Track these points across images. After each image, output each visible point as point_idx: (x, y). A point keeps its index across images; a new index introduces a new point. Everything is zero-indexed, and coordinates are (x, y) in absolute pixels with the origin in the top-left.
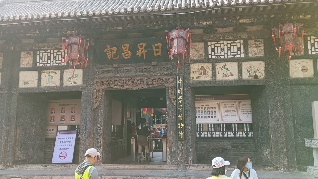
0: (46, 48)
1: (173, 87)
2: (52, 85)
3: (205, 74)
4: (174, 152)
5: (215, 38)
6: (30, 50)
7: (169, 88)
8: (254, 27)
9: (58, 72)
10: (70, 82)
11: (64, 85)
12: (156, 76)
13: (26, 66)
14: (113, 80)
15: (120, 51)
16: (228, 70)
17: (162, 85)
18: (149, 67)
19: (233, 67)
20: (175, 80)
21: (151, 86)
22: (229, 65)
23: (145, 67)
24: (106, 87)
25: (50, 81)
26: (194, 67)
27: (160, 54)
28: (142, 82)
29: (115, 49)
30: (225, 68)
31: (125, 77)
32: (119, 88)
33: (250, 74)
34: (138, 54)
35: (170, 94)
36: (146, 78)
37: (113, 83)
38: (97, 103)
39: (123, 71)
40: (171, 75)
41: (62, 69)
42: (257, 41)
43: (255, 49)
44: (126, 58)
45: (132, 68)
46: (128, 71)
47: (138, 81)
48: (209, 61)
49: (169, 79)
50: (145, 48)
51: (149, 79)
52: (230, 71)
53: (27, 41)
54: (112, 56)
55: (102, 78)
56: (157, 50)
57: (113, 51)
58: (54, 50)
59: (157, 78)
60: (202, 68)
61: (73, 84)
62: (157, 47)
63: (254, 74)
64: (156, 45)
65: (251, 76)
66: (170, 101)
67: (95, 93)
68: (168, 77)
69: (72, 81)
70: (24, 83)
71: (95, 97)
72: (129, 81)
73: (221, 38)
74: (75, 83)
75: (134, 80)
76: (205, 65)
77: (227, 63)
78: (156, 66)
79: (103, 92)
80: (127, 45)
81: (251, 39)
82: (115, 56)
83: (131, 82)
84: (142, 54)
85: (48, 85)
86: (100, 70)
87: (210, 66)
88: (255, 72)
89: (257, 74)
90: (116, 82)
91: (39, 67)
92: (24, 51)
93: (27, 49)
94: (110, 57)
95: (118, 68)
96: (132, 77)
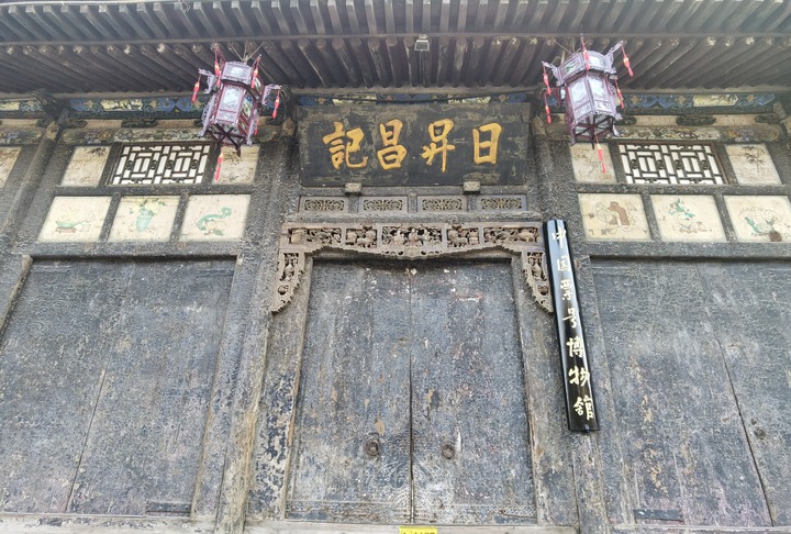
0: (151, 139)
1: (535, 254)
2: (146, 236)
3: (626, 221)
4: (557, 476)
7: (524, 257)
8: (731, 117)
9: (172, 202)
10: (203, 229)
11: (183, 239)
12: (479, 220)
13: (79, 184)
14: (344, 227)
15: (371, 144)
16: (691, 216)
17: (499, 248)
18: (455, 198)
19: (702, 208)
20: (540, 232)
21: (464, 249)
23: (442, 198)
24: (319, 247)
25: (142, 225)
26: (588, 202)
27: (491, 158)
28: (435, 235)
29: (357, 135)
30: (679, 209)
31: (382, 221)
32: (361, 250)
33: (755, 229)
34: (424, 155)
35: (529, 273)
36: (447, 226)
37: (343, 236)
40: (527, 220)
41: (183, 193)
42: (751, 149)
43: (749, 166)
46: (389, 206)
47: (421, 232)
49: (520, 230)
50: (450, 137)
51: (457, 229)
52: (696, 219)
53: (102, 124)
55: (308, 221)
56: (485, 144)
57: (351, 141)
58: (171, 145)
59: (481, 226)
60: (614, 206)
61: (214, 237)
62: (485, 136)
63: (769, 229)
64: (484, 128)
65: (761, 234)
67: (282, 264)
68: (517, 225)
69: (210, 226)
70: (61, 228)
71: (281, 274)
72: (393, 233)
74: (218, 232)
75: (410, 229)
76: (623, 200)
77: (681, 198)
78: (477, 193)
79: (306, 262)
80: (398, 125)
81: (733, 142)
82: (356, 156)
83: (399, 237)
84: (438, 157)
85: (131, 237)
86: (303, 200)
87: (636, 200)
88: (771, 223)
89: (777, 228)
90: (351, 234)
91: (116, 188)
92: (85, 144)
93: (97, 141)
94: (340, 161)
95: (359, 195)
96: (403, 221)
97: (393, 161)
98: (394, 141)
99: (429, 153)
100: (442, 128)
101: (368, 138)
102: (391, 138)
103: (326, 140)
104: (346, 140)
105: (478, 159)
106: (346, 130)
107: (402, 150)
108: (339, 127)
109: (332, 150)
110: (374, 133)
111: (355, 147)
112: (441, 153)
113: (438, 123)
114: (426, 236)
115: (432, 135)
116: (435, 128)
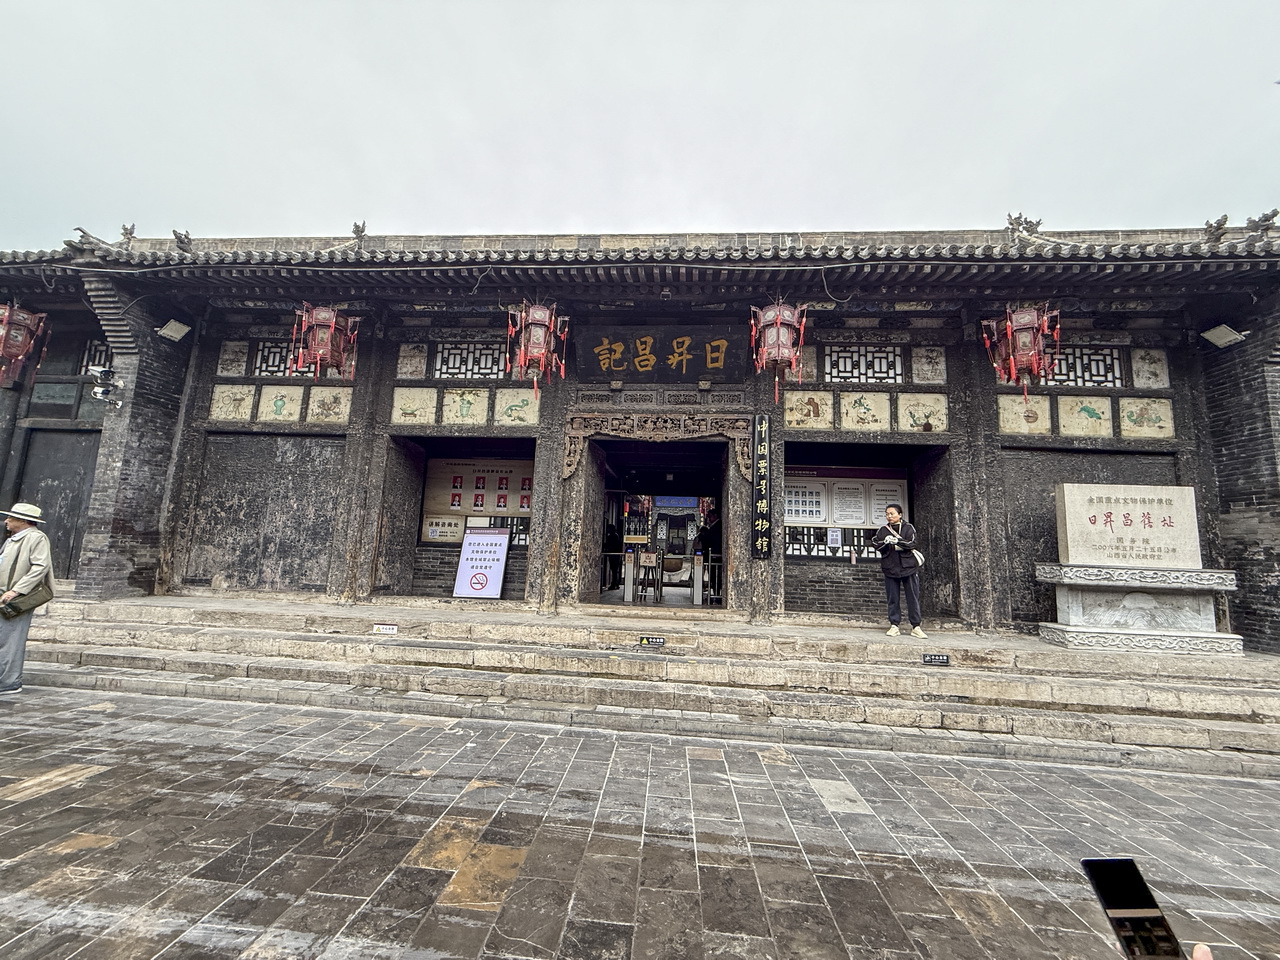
0: (459, 339)
1: (745, 439)
2: (469, 421)
3: (817, 414)
4: (742, 584)
5: (841, 339)
6: (421, 341)
7: (737, 442)
8: (925, 320)
9: (484, 394)
10: (510, 416)
11: (496, 424)
12: (707, 412)
13: (409, 377)
14: (610, 417)
15: (631, 353)
16: (868, 410)
17: (721, 435)
18: (692, 393)
19: (878, 403)
20: (751, 423)
21: (695, 435)
22: (870, 399)
23: (682, 393)
24: (593, 432)
25: (464, 413)
26: (793, 399)
27: (720, 364)
28: (676, 424)
29: (619, 348)
30: (861, 405)
31: (636, 412)
32: (622, 435)
33: (914, 421)
34: (670, 362)
35: (739, 453)
36: (684, 417)
37: (610, 424)
38: (569, 465)
39: (633, 399)
40: (743, 413)
41: (493, 387)
42: (932, 351)
43: (926, 367)
44: (641, 370)
45: (654, 393)
46: (644, 399)
47: (666, 421)
48: (826, 388)
49: (737, 420)
50: (689, 350)
51: (691, 419)
52: (872, 413)
53: (415, 322)
54: (610, 364)
55: (584, 411)
56: (715, 355)
57: (615, 351)
58: (475, 343)
59: (710, 418)
60: (811, 402)
61: (518, 422)
62: (716, 349)
63: (924, 421)
64: (714, 344)
65: (918, 425)
66: (738, 470)
67: (568, 445)
68: (735, 416)
69: (515, 414)
70: (405, 414)
71: (567, 452)
72: (645, 422)
73: (854, 340)
74: (521, 419)
75: (658, 419)
76: (817, 396)
77: (865, 395)
78: (708, 391)
79: (585, 442)
80: (650, 340)
81: (919, 345)
82: (618, 363)
83: (650, 425)
84: (680, 363)
85: (459, 421)
86: (580, 393)
87: (829, 398)
88: (927, 417)
89: (931, 421)
90: (615, 422)
91: (440, 381)
92: (407, 342)
93: (416, 339)
94: (607, 365)
95: (620, 391)
96: (653, 413)
97: (646, 366)
98: (647, 351)
99: (673, 360)
100: (683, 342)
101: (627, 348)
102: (645, 349)
103: (596, 351)
104: (611, 351)
105: (710, 366)
106: (610, 343)
107: (653, 359)
108: (606, 341)
109: (601, 357)
110: (632, 346)
111: (618, 356)
112: (682, 360)
113: (680, 340)
114: (669, 425)
115: (675, 347)
116: (678, 343)
